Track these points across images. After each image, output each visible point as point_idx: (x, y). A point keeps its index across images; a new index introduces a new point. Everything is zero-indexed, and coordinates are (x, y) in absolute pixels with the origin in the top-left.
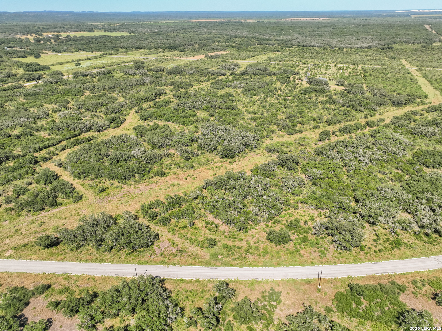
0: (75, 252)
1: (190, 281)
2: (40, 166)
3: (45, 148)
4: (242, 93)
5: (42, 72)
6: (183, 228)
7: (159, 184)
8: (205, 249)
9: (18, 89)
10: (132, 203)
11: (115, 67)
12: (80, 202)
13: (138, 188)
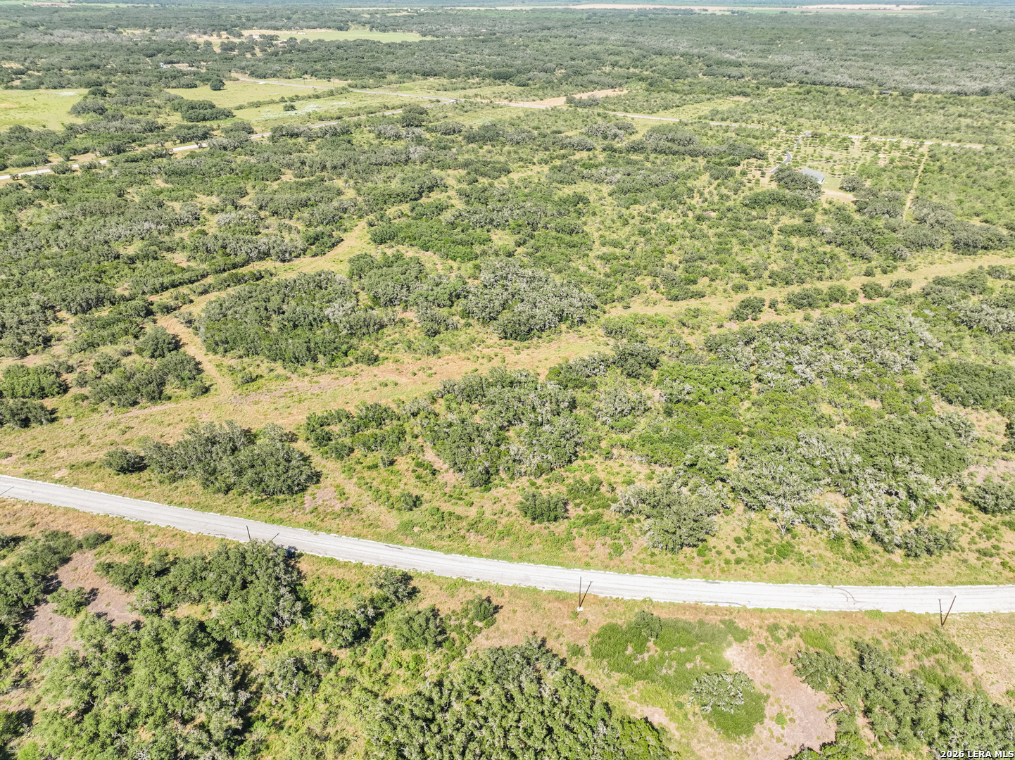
0: (167, 488)
1: (346, 565)
2: (155, 321)
3: (174, 286)
4: (610, 195)
5: (214, 124)
6: (369, 468)
7: (358, 379)
8: (394, 512)
9: (160, 160)
10: (295, 411)
11: (363, 117)
12: (203, 398)
13: (316, 382)
